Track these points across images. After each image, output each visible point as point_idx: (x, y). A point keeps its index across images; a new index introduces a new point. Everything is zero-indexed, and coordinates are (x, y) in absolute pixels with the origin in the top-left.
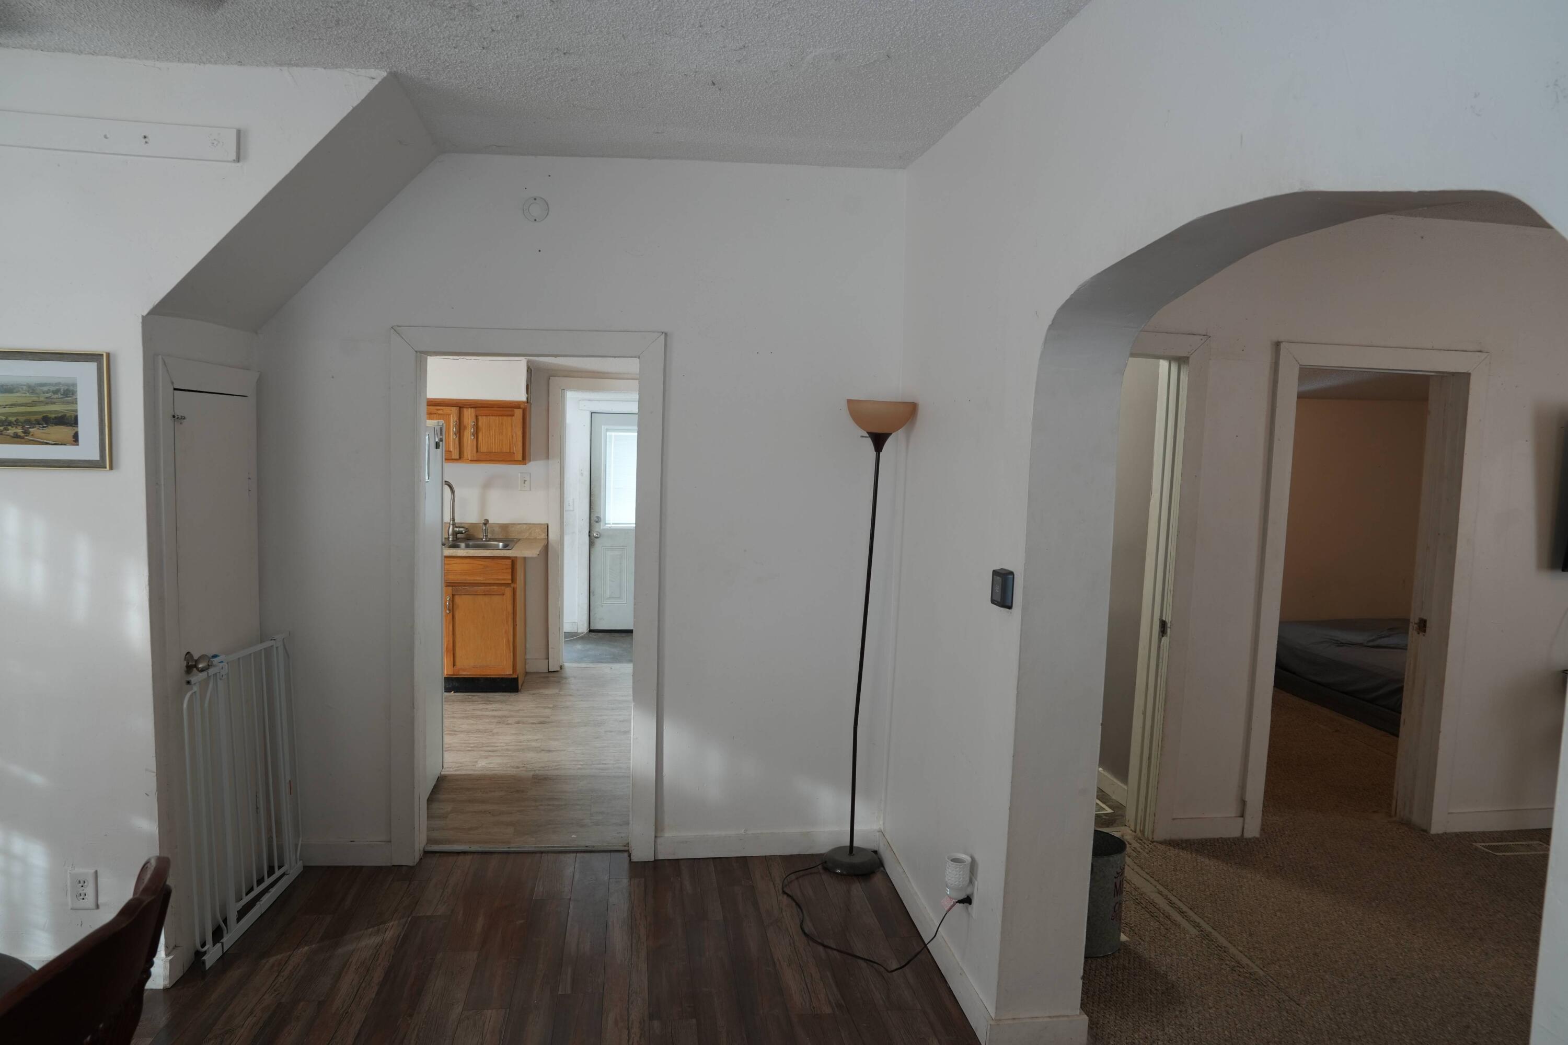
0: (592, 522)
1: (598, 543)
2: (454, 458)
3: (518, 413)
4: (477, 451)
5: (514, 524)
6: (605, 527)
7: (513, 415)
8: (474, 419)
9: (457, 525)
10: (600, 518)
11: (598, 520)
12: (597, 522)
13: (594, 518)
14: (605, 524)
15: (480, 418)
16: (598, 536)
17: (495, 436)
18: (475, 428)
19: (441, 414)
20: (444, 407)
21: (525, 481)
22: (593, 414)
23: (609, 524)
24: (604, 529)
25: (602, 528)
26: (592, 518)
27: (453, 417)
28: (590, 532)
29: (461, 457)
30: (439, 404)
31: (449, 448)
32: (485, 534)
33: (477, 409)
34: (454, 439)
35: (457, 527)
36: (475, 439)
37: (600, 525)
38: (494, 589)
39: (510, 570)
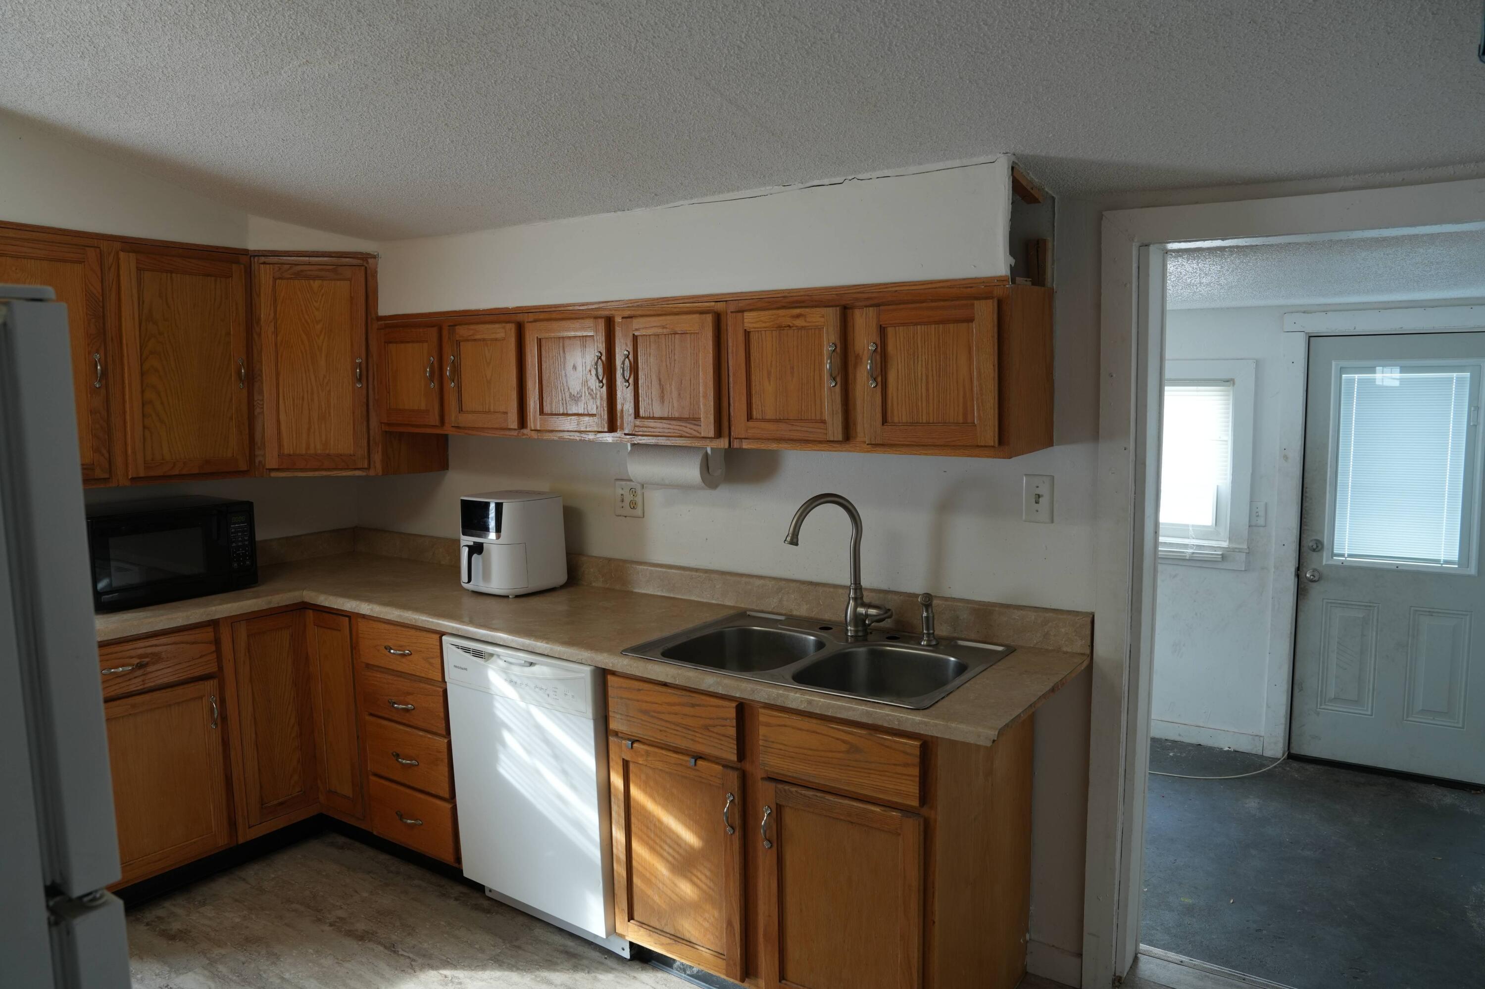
0: (1303, 549)
1: (1316, 593)
2: (832, 439)
3: (985, 312)
4: (884, 421)
5: (1008, 606)
6: (1330, 562)
7: (970, 320)
8: (876, 338)
9: (866, 600)
10: (1322, 544)
11: (1318, 547)
12: (1314, 550)
13: (1308, 543)
14: (1333, 555)
15: (890, 331)
16: (1316, 578)
17: (927, 376)
18: (878, 358)
19: (803, 327)
20: (807, 310)
21: (1039, 496)
22: (1312, 339)
23: (1342, 555)
24: (1327, 565)
25: (1324, 563)
26: (1304, 543)
27: (827, 333)
28: (1298, 569)
29: (848, 436)
30: (797, 302)
31: (821, 413)
32: (928, 629)
33: (882, 308)
34: (830, 389)
35: (864, 605)
36: (879, 388)
37: (1322, 557)
38: (873, 812)
39: (916, 771)
